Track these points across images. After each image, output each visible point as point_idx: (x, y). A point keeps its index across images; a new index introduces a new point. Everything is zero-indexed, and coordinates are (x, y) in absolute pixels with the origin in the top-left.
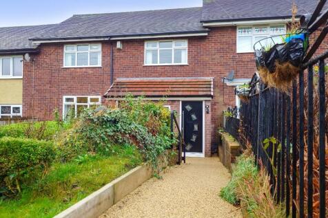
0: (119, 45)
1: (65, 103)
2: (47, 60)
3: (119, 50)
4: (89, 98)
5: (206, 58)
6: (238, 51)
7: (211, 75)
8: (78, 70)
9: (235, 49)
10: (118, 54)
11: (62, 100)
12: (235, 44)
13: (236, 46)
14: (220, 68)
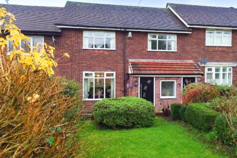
0: (130, 34)
1: (84, 77)
2: (68, 42)
3: (130, 38)
4: (105, 73)
5: (189, 48)
6: (206, 45)
7: (191, 59)
8: (96, 51)
9: (205, 44)
10: (129, 41)
11: (82, 75)
12: (205, 40)
13: (205, 41)
14: (196, 55)
